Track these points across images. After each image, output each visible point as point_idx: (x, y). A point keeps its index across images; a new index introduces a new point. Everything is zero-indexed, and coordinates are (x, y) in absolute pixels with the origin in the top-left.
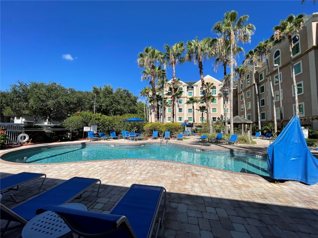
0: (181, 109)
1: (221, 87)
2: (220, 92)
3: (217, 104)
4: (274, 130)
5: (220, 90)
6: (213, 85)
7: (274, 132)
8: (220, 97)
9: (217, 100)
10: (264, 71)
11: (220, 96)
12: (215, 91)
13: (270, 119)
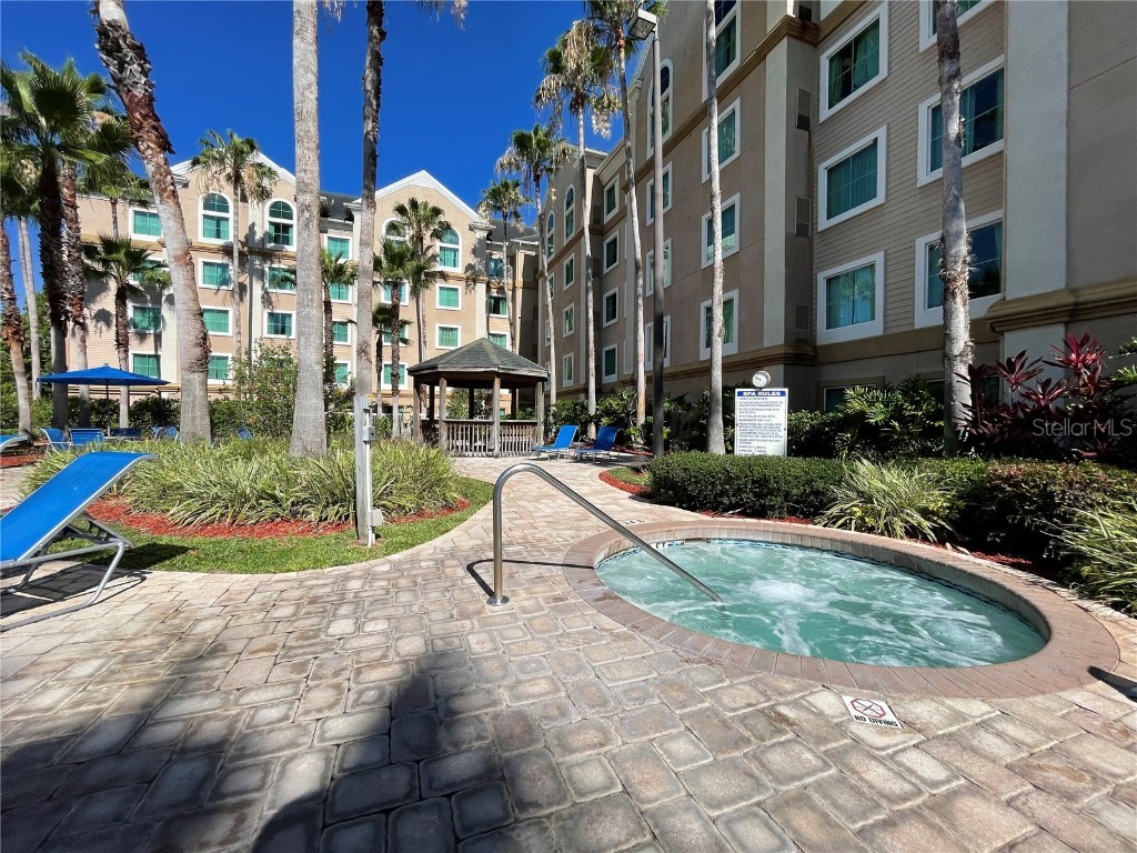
0: (284, 316)
1: (478, 236)
2: (473, 260)
3: (459, 308)
4: (635, 414)
5: (474, 252)
6: (442, 218)
7: (635, 424)
8: (475, 281)
9: (460, 291)
10: (618, 177)
11: (472, 278)
12: (456, 251)
13: (627, 372)
